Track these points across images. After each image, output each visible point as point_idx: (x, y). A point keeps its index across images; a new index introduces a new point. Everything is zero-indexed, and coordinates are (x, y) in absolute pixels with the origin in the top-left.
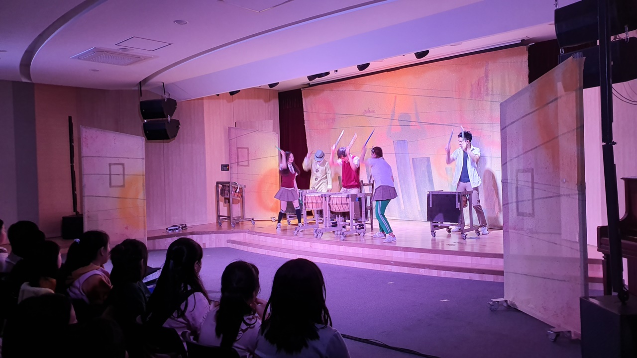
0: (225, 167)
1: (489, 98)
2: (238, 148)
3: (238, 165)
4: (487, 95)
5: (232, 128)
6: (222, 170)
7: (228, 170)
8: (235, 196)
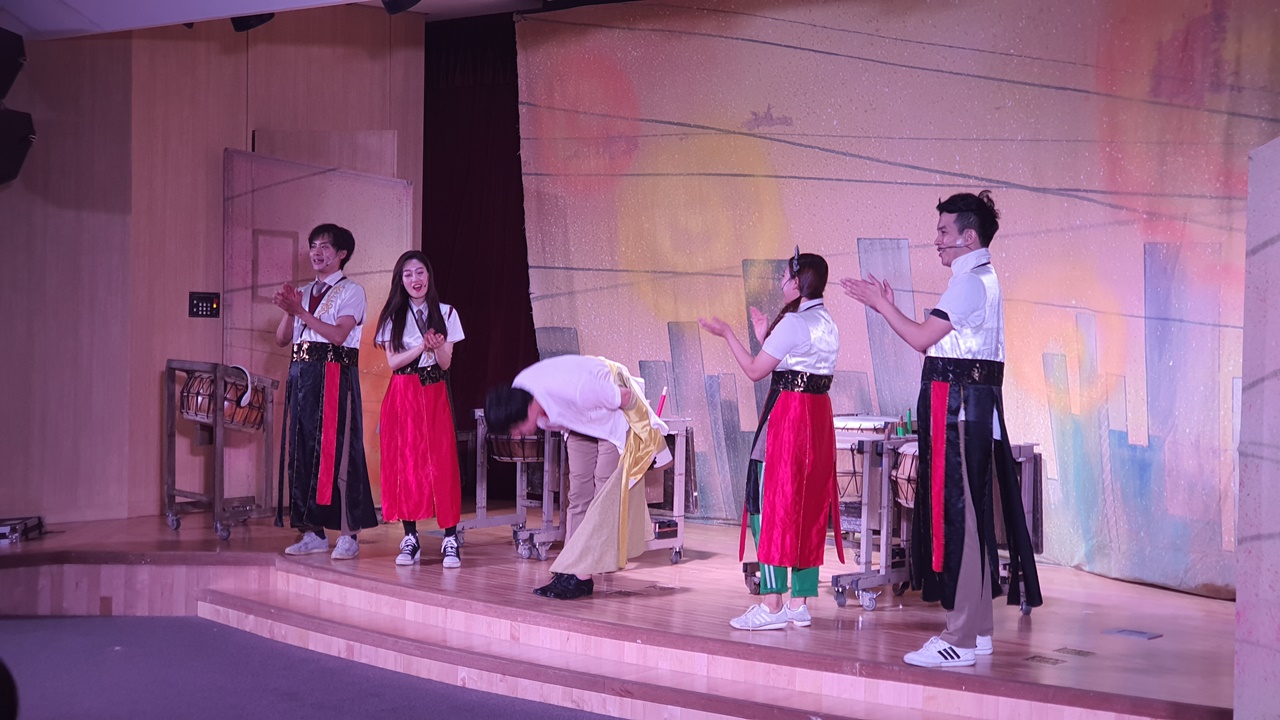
0: (205, 304)
1: (1223, 100)
2: (255, 233)
3: (254, 296)
4: (1217, 86)
5: (239, 152)
6: (192, 314)
7: (215, 313)
8: (237, 418)
